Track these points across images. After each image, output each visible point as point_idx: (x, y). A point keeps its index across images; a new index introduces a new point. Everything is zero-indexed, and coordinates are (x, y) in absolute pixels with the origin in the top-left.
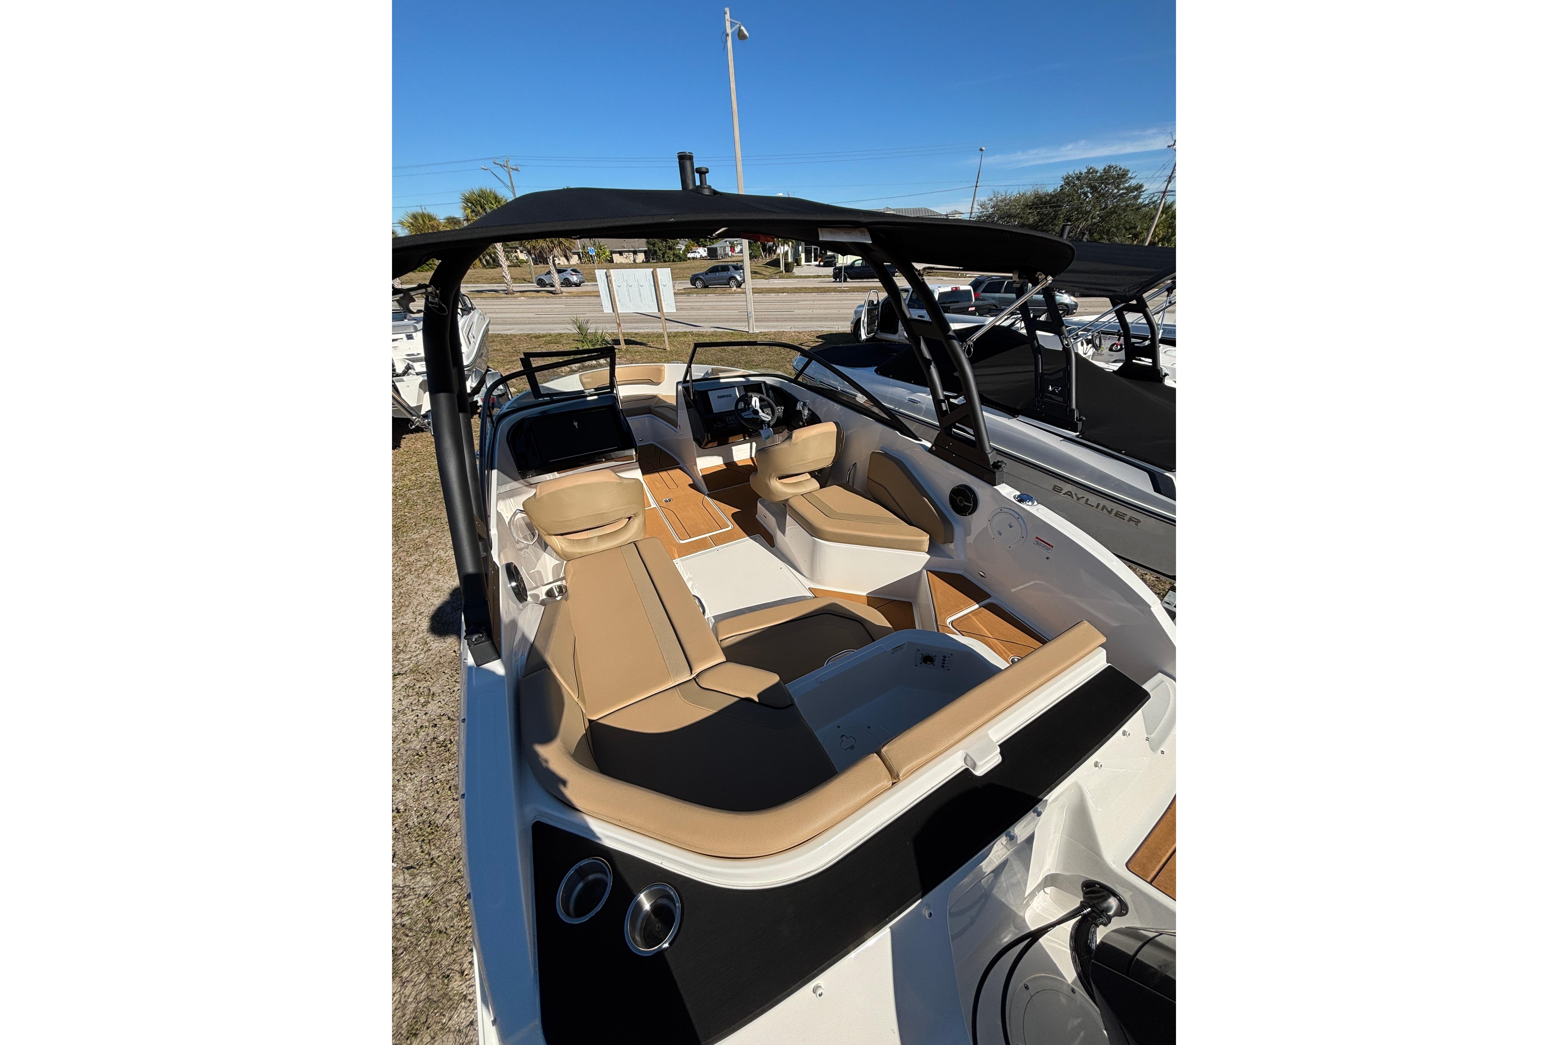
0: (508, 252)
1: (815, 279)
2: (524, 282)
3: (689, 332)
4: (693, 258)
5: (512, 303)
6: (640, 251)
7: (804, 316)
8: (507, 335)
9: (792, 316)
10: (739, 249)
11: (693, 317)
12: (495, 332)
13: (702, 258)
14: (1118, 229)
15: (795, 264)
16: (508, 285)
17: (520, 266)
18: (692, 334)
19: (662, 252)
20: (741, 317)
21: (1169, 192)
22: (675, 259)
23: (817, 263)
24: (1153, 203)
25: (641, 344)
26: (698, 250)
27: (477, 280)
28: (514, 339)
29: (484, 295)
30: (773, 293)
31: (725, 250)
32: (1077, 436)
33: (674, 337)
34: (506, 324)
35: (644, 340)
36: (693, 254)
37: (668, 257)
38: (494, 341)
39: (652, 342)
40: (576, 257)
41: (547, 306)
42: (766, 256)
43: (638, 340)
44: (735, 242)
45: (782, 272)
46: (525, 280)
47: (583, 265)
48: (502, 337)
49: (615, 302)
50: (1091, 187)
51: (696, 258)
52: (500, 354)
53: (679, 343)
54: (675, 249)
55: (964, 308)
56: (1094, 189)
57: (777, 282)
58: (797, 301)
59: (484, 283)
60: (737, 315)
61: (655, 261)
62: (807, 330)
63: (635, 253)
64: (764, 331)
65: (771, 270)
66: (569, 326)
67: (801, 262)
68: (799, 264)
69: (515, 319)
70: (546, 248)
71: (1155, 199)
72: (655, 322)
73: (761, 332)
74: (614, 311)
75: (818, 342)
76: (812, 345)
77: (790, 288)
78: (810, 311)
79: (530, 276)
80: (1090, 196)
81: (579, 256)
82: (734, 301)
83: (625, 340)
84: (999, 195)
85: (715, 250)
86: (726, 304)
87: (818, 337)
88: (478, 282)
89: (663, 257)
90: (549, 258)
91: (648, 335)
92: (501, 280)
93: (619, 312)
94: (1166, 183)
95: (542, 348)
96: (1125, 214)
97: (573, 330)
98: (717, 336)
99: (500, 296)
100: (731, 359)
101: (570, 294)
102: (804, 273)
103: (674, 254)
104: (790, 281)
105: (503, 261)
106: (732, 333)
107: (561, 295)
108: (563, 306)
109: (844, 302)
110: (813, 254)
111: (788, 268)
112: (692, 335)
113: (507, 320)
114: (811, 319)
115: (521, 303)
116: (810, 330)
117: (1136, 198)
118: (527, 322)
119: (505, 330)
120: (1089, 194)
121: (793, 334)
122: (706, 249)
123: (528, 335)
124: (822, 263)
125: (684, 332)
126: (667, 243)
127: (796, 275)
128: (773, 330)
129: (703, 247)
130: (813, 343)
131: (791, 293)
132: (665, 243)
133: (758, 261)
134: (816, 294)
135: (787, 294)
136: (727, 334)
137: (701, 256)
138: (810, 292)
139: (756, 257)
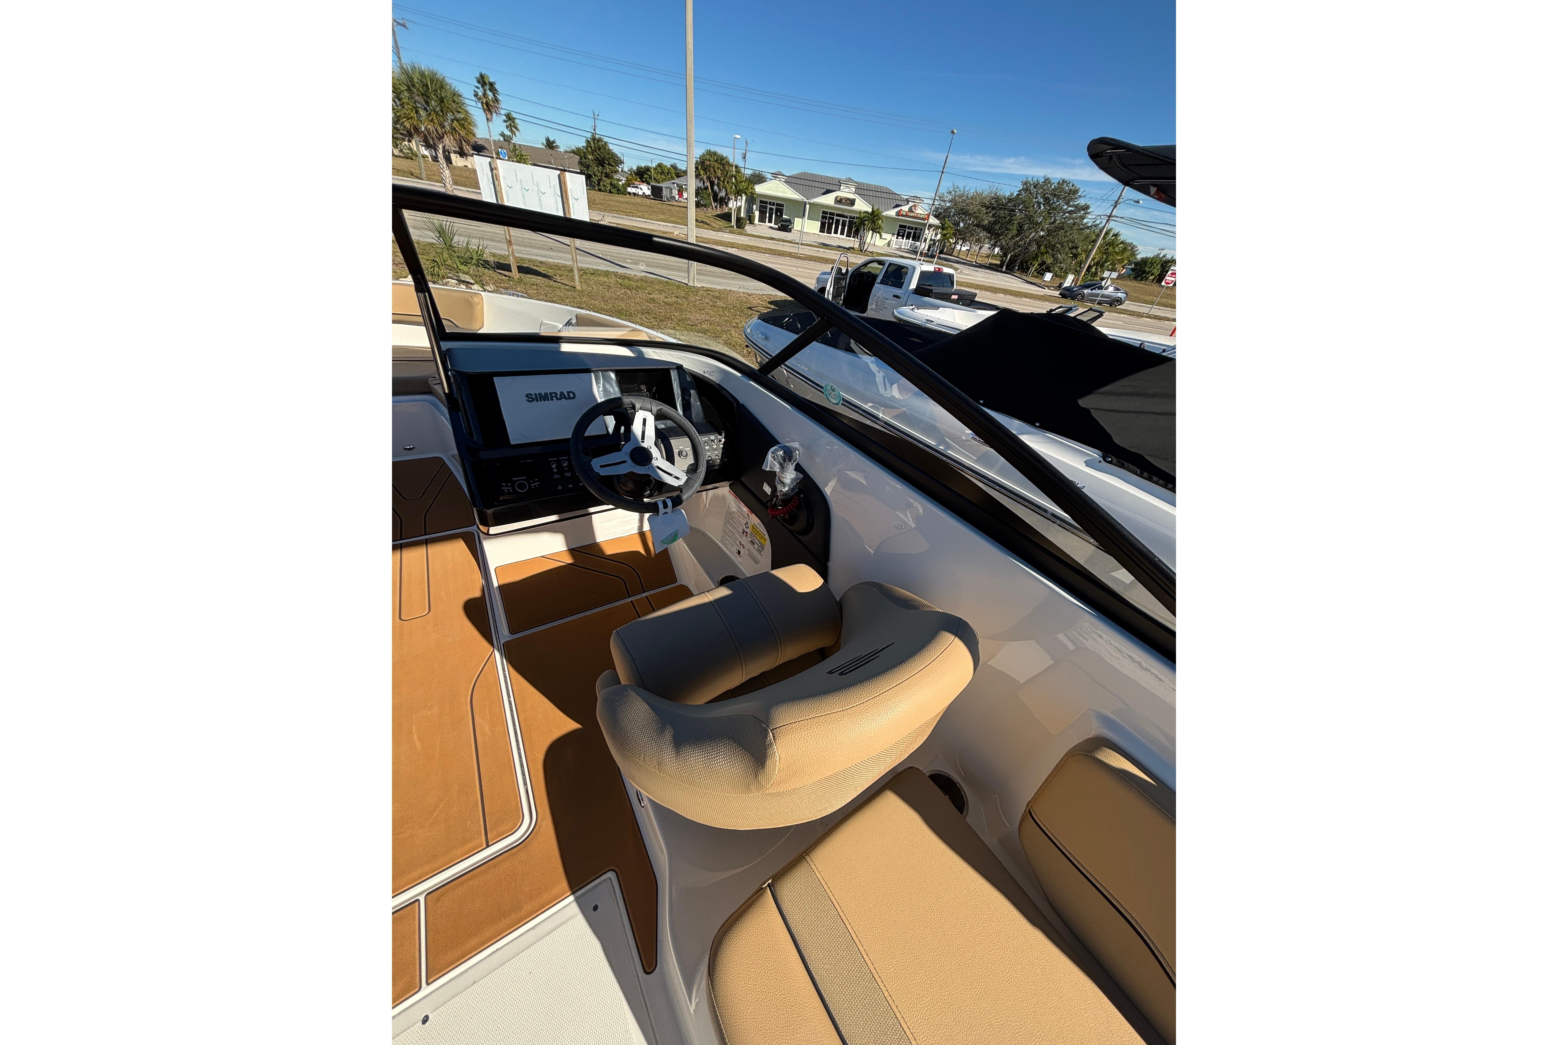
1: (769, 241)
2: (410, 176)
3: (613, 272)
4: (635, 194)
10: (685, 195)
11: (622, 256)
13: (644, 196)
14: (1062, 246)
15: (748, 222)
17: (412, 159)
18: (616, 274)
19: (597, 179)
21: (1113, 217)
22: (613, 190)
23: (772, 225)
24: (1096, 226)
25: (545, 276)
26: (641, 186)
31: (671, 192)
33: (592, 274)
35: (550, 273)
36: (635, 189)
37: (604, 186)
39: (557, 275)
42: (716, 207)
43: (541, 270)
44: (682, 186)
45: (733, 227)
46: (412, 175)
50: (1044, 198)
51: (638, 195)
53: (596, 283)
54: (612, 178)
55: (948, 294)
56: (1046, 200)
57: (726, 236)
62: (759, 292)
64: (707, 286)
65: (720, 223)
67: (754, 220)
68: (752, 223)
71: (1098, 222)
73: (703, 287)
75: (770, 308)
76: (764, 311)
77: (741, 244)
79: (419, 171)
80: (1042, 208)
83: (521, 267)
84: (958, 190)
85: (660, 189)
87: (771, 302)
89: (599, 184)
90: (437, 146)
91: (558, 267)
94: (1113, 207)
96: (1071, 232)
98: (647, 282)
100: (660, 313)
102: (757, 232)
103: (611, 184)
104: (741, 237)
106: (667, 282)
110: (768, 214)
111: (740, 223)
116: (761, 293)
117: (1083, 218)
120: (1042, 205)
121: (741, 294)
122: (650, 187)
124: (776, 226)
125: (608, 271)
126: (603, 168)
127: (749, 232)
128: (718, 287)
129: (647, 183)
130: (764, 309)
131: (741, 249)
132: (601, 168)
133: (707, 210)
134: (769, 255)
135: (736, 250)
136: (660, 282)
137: (644, 193)
138: (762, 252)
139: (705, 206)
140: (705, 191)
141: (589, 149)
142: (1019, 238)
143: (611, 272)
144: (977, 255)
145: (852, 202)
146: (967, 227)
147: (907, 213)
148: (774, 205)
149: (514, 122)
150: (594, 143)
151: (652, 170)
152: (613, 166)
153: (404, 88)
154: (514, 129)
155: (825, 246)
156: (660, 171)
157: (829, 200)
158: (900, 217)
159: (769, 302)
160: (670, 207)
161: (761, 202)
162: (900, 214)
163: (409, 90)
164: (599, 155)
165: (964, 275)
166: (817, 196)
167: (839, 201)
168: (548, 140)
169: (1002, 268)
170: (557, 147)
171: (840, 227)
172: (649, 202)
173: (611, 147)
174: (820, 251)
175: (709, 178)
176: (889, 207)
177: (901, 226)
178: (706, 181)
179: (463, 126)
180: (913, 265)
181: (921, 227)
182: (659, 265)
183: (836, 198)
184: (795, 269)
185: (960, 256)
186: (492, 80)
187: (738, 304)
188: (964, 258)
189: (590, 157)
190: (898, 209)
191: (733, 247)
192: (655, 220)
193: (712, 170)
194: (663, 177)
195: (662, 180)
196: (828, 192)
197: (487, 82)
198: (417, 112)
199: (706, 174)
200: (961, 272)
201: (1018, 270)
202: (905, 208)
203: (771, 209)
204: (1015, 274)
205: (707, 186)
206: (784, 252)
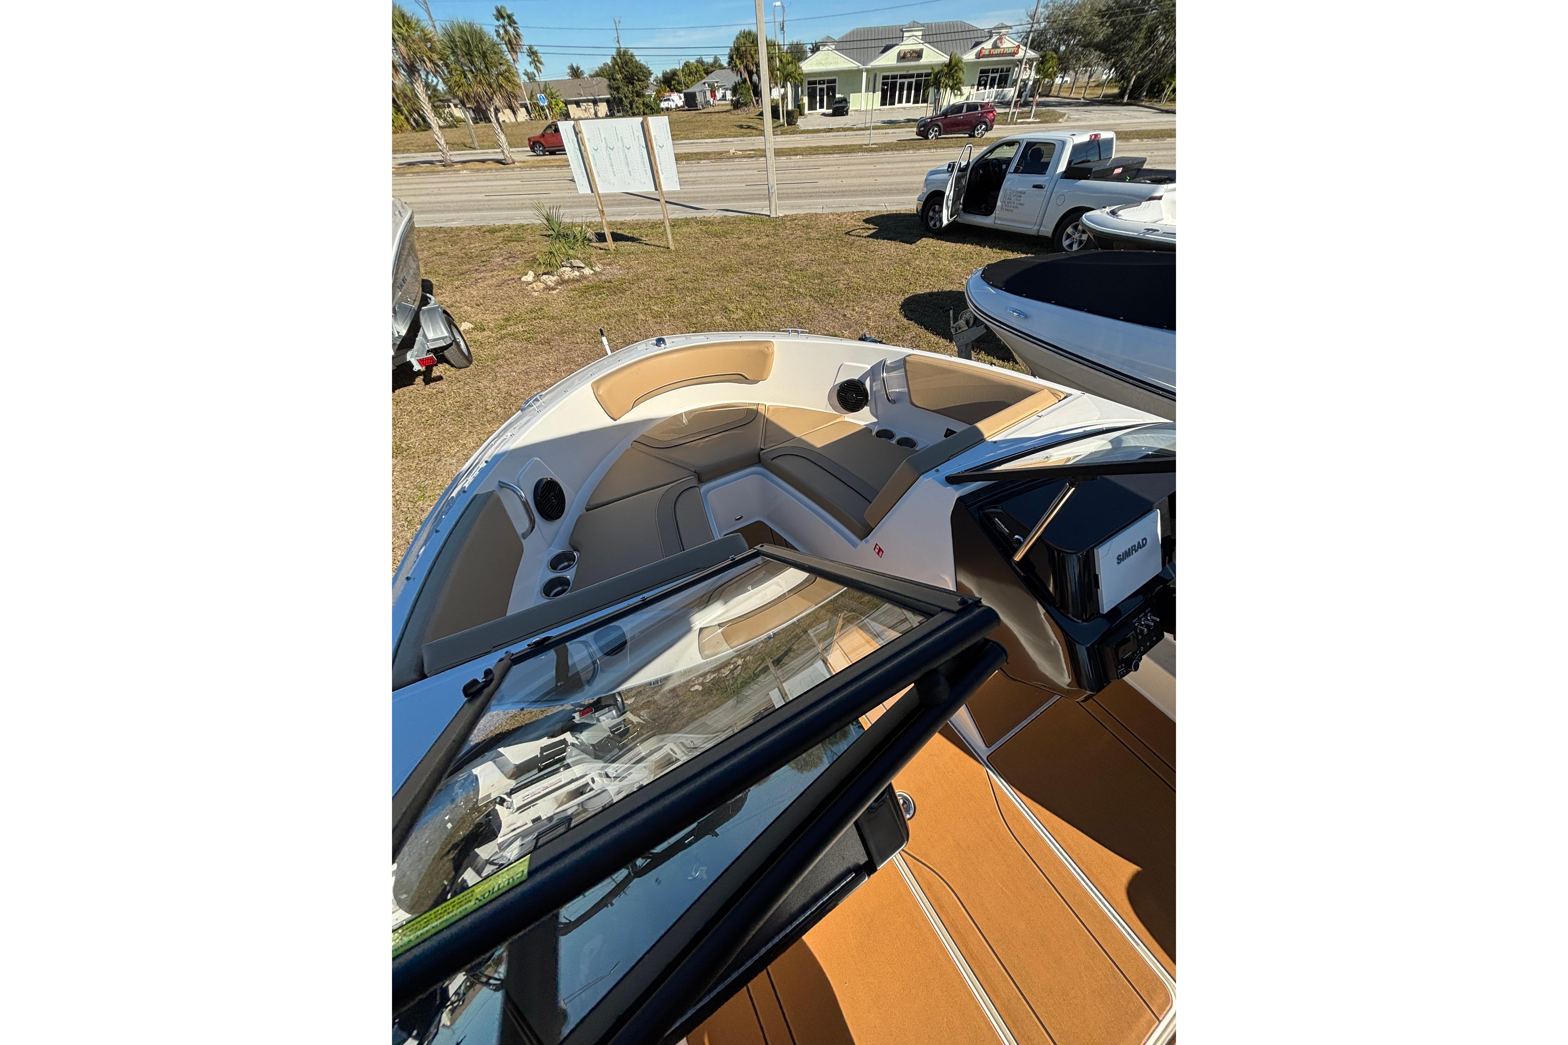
0: (439, 106)
1: (828, 134)
2: (464, 148)
4: (667, 109)
5: (452, 179)
6: (602, 100)
7: (832, 189)
8: (452, 229)
9: (817, 190)
10: (721, 95)
11: (689, 195)
12: (435, 225)
13: (677, 108)
15: (798, 114)
16: (443, 153)
17: (457, 127)
19: (628, 101)
20: (751, 193)
22: (647, 111)
23: (824, 110)
25: (632, 239)
26: (672, 97)
27: (407, 148)
28: (462, 235)
29: (416, 169)
30: (783, 156)
31: (705, 97)
33: (676, 227)
34: (449, 211)
37: (637, 107)
38: (435, 239)
39: (647, 236)
40: (523, 110)
41: (498, 183)
42: (758, 103)
43: (624, 232)
44: (716, 84)
45: (784, 125)
46: (465, 146)
47: (534, 122)
48: (446, 232)
49: (592, 175)
51: (671, 109)
52: (446, 261)
54: (643, 96)
55: (1110, 169)
57: (784, 139)
58: (817, 167)
59: (416, 152)
60: (746, 190)
61: (621, 114)
62: (845, 210)
63: (595, 102)
64: (791, 214)
66: (530, 212)
67: (804, 109)
68: (801, 114)
69: (460, 204)
70: (483, 95)
72: (641, 204)
73: (787, 216)
74: (592, 191)
75: (870, 229)
77: (804, 148)
78: (839, 181)
79: (471, 140)
81: (527, 108)
82: (737, 170)
83: (613, 234)
86: (728, 173)
87: (867, 221)
88: (408, 151)
89: (631, 108)
90: (490, 110)
91: (638, 225)
92: (433, 147)
93: (600, 192)
95: (501, 249)
97: (539, 221)
98: (729, 224)
99: (436, 169)
100: (762, 260)
101: (524, 164)
102: (812, 125)
103: (644, 104)
104: (797, 137)
105: (431, 117)
106: (749, 219)
107: (512, 165)
108: (518, 182)
109: (878, 166)
110: (818, 98)
111: (791, 118)
112: (696, 222)
113: (450, 204)
114: (844, 194)
115: (465, 179)
116: (851, 210)
118: (475, 207)
119: (448, 221)
121: (831, 217)
122: (682, 95)
123: (479, 229)
124: (830, 111)
125: (686, 219)
126: (633, 87)
127: (802, 128)
128: (802, 212)
129: (677, 92)
130: (863, 231)
131: (806, 155)
132: (631, 86)
133: (749, 110)
134: (838, 155)
135: (801, 157)
136: (742, 220)
137: (676, 105)
138: (830, 153)
139: (746, 105)
140: (743, 85)
141: (617, 67)
142: (1150, 49)
143: (690, 219)
144: (1086, 87)
145: (919, 55)
146: (1070, 51)
147: (990, 52)
148: (824, 83)
149: (537, 56)
150: (620, 58)
151: (680, 74)
152: (642, 81)
153: (448, 52)
154: (538, 64)
155: (892, 123)
156: (688, 72)
157: (889, 59)
158: (981, 60)
159: (864, 221)
160: (709, 117)
161: (810, 83)
162: (981, 55)
163: (454, 53)
164: (627, 71)
165: (1073, 121)
166: (875, 58)
167: (902, 57)
168: (572, 68)
169: (1123, 98)
170: (582, 72)
171: (905, 92)
172: (686, 115)
173: (638, 58)
174: (888, 133)
175: (746, 67)
176: (967, 49)
177: (982, 72)
178: (743, 71)
179: (508, 80)
180: (1061, 138)
181: (1009, 66)
182: (730, 198)
183: (899, 53)
184: (872, 167)
185: (1062, 94)
186: (509, 12)
187: (833, 232)
188: (1067, 95)
189: (619, 76)
190: (978, 48)
191: (797, 155)
192: (702, 138)
193: (749, 56)
194: (692, 78)
195: (691, 83)
196: (887, 48)
197: (505, 15)
198: (465, 77)
199: (743, 62)
200: (1068, 118)
201: (1146, 95)
202: (988, 45)
203: (822, 90)
204: (1143, 103)
205: (745, 79)
206: (853, 147)
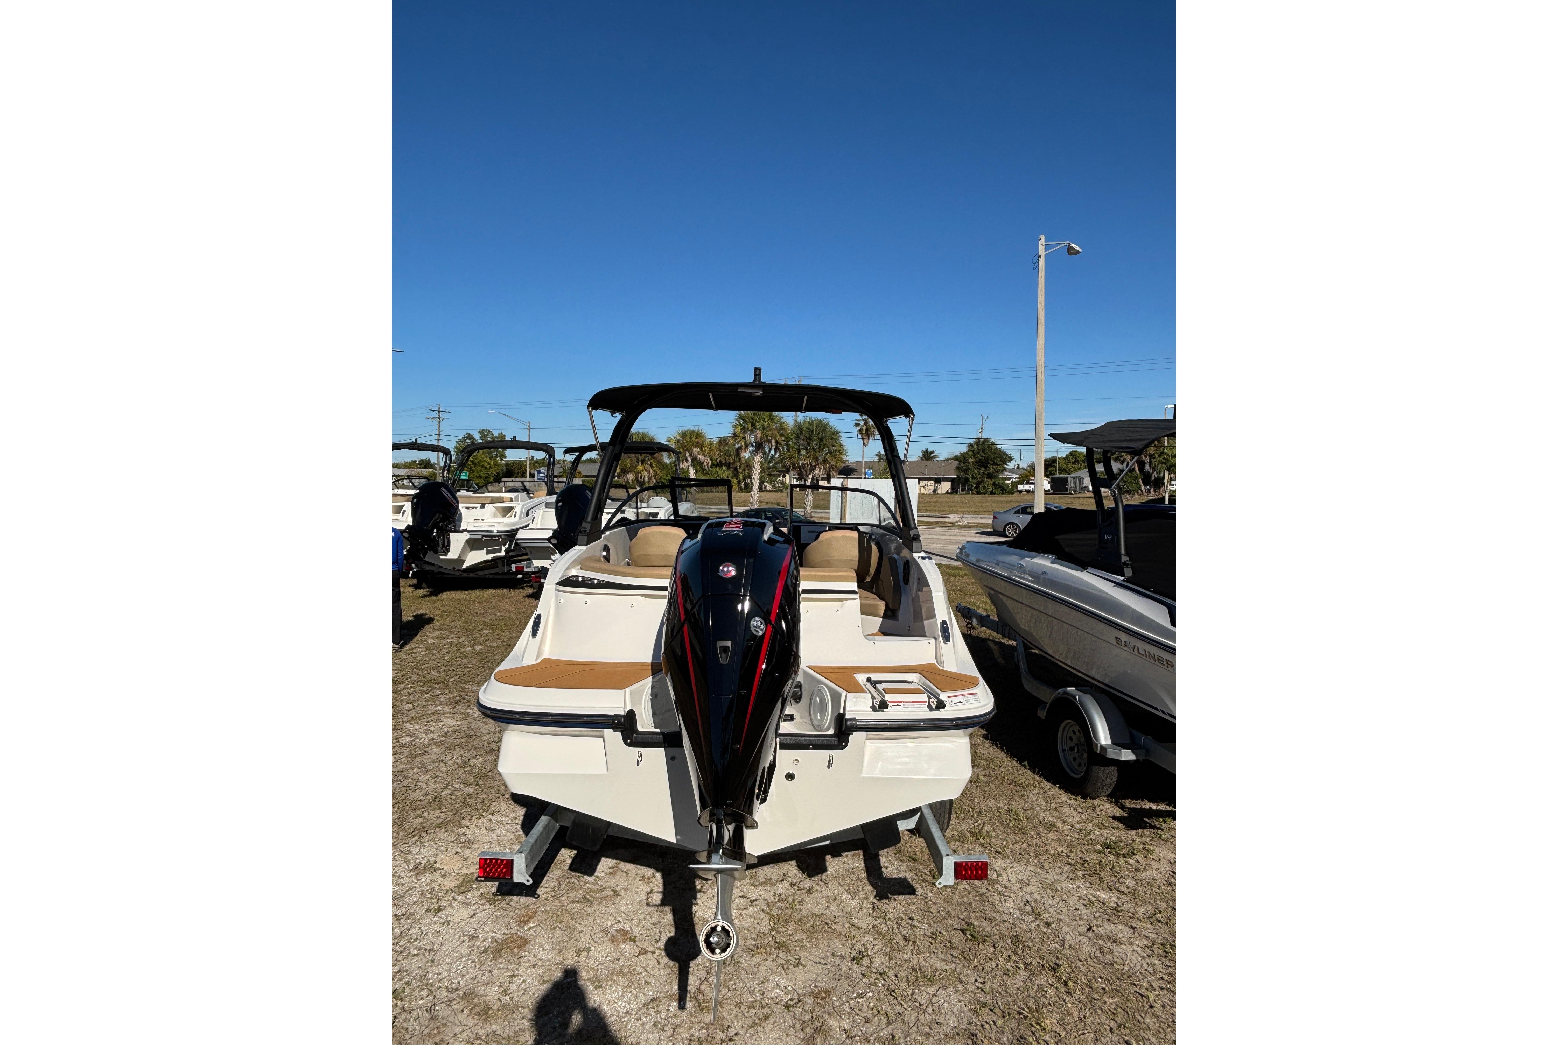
6: (946, 480)
32: (1123, 580)
36: (1028, 486)
54: (997, 478)
63: (939, 481)
70: (807, 466)
85: (1067, 481)
89: (978, 487)
103: (994, 484)
126: (986, 469)
132: (983, 469)
141: (972, 453)
150: (978, 446)
164: (982, 456)
168: (926, 452)
170: (935, 457)
179: (834, 456)
